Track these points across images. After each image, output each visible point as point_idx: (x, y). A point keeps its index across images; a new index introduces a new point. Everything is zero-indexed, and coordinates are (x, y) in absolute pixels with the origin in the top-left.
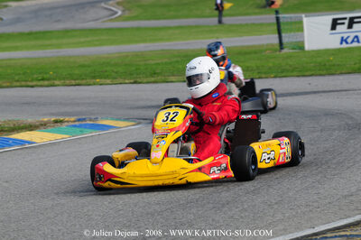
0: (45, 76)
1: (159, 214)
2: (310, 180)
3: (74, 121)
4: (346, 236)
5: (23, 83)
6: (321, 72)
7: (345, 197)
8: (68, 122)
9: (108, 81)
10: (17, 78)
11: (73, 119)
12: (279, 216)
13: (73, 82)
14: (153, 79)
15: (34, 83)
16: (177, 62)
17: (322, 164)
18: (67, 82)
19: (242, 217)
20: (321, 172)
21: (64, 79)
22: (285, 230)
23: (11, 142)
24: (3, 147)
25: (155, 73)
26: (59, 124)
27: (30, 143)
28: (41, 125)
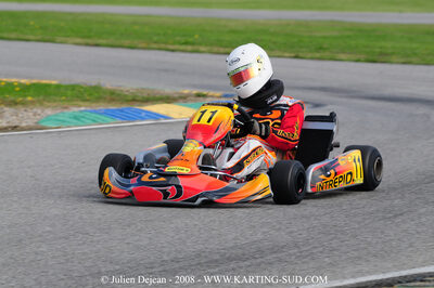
0: (190, 40)
1: (315, 219)
3: (220, 97)
5: (163, 46)
8: (212, 96)
10: (155, 38)
11: (218, 94)
14: (318, 55)
15: (176, 47)
16: (349, 37)
18: (215, 49)
19: (418, 233)
23: (143, 114)
24: (134, 120)
25: (321, 48)
26: (202, 99)
27: (166, 118)
28: (181, 98)
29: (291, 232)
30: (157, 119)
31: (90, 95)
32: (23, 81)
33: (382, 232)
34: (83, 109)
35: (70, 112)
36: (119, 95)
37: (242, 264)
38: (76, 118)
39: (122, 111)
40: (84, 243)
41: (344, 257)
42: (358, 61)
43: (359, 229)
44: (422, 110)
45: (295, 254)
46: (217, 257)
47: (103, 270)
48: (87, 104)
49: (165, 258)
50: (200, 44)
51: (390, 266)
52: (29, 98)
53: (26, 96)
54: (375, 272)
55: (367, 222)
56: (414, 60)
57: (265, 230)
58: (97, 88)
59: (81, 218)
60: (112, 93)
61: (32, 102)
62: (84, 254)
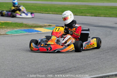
0: (47, 10)
5: (40, 12)
8: (53, 26)
10: (38, 10)
11: (54, 25)
13: (56, 13)
14: (81, 14)
15: (43, 12)
16: (90, 9)
18: (54, 13)
21: (53, 12)
23: (34, 31)
24: (32, 32)
25: (82, 13)
26: (50, 26)
27: (40, 32)
28: (44, 26)
29: (73, 63)
30: (38, 32)
31: (20, 25)
32: (2, 22)
34: (18, 29)
35: (15, 30)
36: (28, 25)
37: (60, 72)
38: (16, 32)
39: (28, 30)
40: (17, 67)
41: (88, 71)
42: (92, 16)
43: (92, 63)
44: (109, 29)
45: (74, 70)
46: (53, 71)
47: (22, 74)
48: (19, 28)
49: (40, 71)
50: (50, 11)
52: (4, 26)
53: (3, 26)
54: (96, 75)
56: (106, 16)
57: (66, 63)
58: (22, 24)
59: (17, 60)
60: (26, 25)
61: (4, 27)
62: (18, 70)
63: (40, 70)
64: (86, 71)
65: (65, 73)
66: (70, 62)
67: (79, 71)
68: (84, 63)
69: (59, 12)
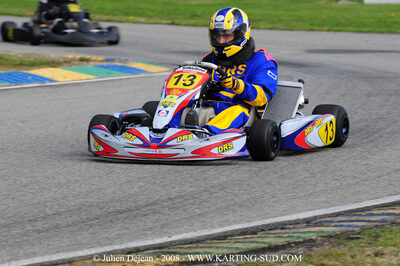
2: (360, 149)
3: (102, 61)
4: (394, 214)
6: (381, 30)
7: (397, 171)
8: (94, 61)
9: (143, 20)
11: (100, 58)
12: (321, 187)
14: (192, 22)
17: (374, 133)
20: (372, 141)
22: (327, 202)
23: (30, 78)
24: (21, 83)
25: (196, 16)
26: (85, 63)
27: (51, 81)
28: (65, 62)
29: (165, 186)
30: (43, 82)
33: (248, 185)
36: (7, 60)
37: (118, 216)
39: (9, 74)
41: (213, 209)
44: (287, 71)
45: (167, 206)
46: (98, 212)
49: (49, 212)
51: (254, 215)
54: (241, 222)
55: (234, 175)
56: (278, 25)
63: (51, 209)
64: (206, 209)
65: (135, 217)
66: (153, 181)
67: (184, 210)
68: (203, 185)
69: (116, 15)
